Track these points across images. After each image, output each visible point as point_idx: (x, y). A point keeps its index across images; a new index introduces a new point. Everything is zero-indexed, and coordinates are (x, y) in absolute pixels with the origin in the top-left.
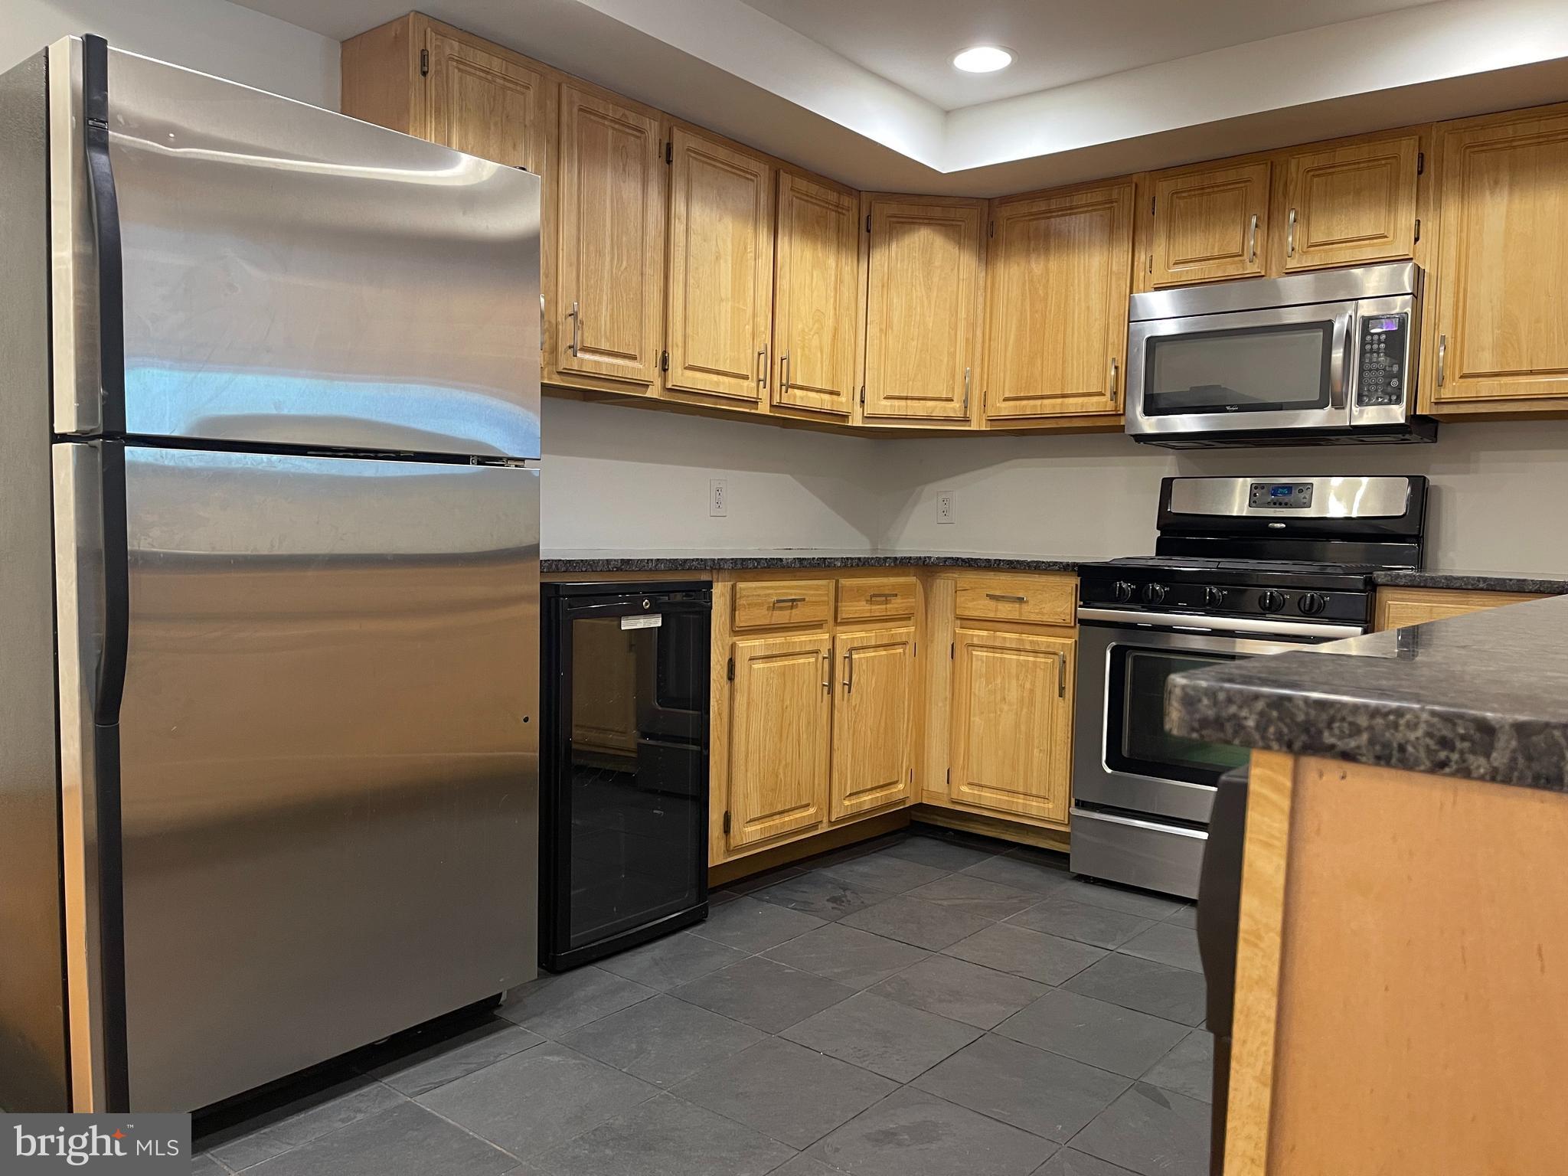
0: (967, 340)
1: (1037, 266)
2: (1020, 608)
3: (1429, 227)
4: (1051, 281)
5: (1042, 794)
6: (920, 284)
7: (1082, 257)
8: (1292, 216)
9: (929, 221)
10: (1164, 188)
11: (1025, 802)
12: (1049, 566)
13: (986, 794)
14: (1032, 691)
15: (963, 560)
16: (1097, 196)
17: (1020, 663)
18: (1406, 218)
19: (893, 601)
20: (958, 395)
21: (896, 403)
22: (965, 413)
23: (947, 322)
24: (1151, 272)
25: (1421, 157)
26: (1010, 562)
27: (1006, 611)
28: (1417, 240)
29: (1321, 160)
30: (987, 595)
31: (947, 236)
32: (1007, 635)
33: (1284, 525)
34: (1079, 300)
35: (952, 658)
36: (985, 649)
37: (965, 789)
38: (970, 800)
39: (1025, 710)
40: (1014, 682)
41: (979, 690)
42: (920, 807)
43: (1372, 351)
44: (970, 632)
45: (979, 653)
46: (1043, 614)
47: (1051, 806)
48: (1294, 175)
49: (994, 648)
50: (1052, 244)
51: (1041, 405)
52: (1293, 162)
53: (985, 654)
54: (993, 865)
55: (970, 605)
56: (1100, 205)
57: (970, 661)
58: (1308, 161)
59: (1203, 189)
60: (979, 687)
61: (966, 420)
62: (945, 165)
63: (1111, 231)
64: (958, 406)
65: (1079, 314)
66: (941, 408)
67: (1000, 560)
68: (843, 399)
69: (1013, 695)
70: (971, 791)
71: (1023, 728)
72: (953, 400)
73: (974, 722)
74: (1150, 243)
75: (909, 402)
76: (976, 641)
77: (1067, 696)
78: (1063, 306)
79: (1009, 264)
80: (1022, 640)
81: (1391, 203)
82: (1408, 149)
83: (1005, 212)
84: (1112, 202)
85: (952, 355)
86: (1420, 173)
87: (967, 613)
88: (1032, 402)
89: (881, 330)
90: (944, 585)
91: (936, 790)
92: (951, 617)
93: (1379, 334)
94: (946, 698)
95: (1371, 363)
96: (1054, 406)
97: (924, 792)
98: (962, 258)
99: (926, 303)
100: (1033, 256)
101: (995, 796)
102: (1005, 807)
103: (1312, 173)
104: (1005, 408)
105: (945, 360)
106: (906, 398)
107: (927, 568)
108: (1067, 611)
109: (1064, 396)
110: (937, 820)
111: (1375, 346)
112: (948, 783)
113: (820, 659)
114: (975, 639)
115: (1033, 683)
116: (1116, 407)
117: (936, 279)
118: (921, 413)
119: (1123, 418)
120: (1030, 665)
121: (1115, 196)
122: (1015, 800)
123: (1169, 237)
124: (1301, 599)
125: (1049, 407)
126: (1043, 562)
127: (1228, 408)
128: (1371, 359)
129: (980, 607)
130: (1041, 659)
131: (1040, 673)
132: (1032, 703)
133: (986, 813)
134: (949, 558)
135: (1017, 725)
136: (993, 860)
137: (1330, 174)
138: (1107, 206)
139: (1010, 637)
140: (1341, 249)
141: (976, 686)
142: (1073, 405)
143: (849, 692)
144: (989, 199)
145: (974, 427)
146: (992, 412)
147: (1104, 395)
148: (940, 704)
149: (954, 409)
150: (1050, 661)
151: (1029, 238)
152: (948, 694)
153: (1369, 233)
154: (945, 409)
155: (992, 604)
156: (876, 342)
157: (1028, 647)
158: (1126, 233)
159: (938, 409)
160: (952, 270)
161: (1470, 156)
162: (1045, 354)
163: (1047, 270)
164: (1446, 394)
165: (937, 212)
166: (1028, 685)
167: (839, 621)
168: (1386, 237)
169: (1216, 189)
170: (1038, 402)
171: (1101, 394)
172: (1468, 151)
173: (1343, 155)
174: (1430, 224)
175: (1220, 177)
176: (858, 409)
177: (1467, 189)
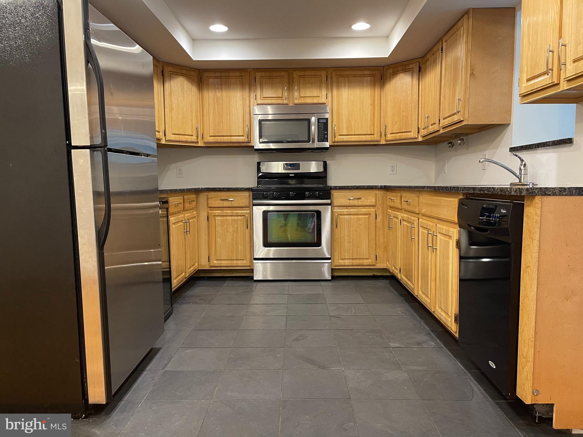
0: (196, 116)
1: (219, 94)
2: (231, 203)
3: (330, 95)
4: (224, 98)
5: (242, 259)
6: (181, 96)
7: (234, 93)
8: (296, 88)
9: (182, 75)
10: (258, 75)
11: (236, 262)
12: (241, 189)
13: (223, 262)
14: (237, 228)
15: (211, 188)
16: (237, 74)
17: (233, 220)
18: (324, 92)
19: (193, 203)
20: (195, 134)
21: (176, 136)
22: (197, 140)
23: (190, 109)
24: (256, 100)
25: (327, 76)
26: (228, 188)
27: (226, 204)
28: (327, 98)
29: (302, 73)
30: (220, 199)
31: (188, 80)
32: (227, 211)
33: (294, 175)
34: (234, 106)
35: (208, 221)
36: (220, 217)
37: (215, 262)
38: (217, 265)
39: (235, 234)
40: (231, 226)
41: (219, 230)
42: (199, 271)
43: (320, 128)
44: (214, 212)
45: (218, 218)
46: (239, 204)
47: (245, 262)
48: (295, 76)
49: (223, 216)
50: (223, 87)
51: (223, 139)
52: (295, 73)
53: (220, 218)
54: (227, 283)
55: (214, 203)
56: (239, 77)
57: (214, 221)
58: (299, 73)
59: (270, 76)
60: (219, 229)
61: (197, 142)
63: (242, 85)
64: (195, 138)
65: (234, 110)
66: (190, 138)
67: (224, 188)
68: (161, 134)
69: (231, 229)
70: (218, 262)
71: (235, 240)
72: (193, 136)
73: (217, 240)
74: (255, 90)
75: (180, 136)
76: (216, 214)
77: (248, 228)
78: (228, 107)
79: (208, 91)
80: (233, 212)
81: (320, 88)
82: (323, 74)
83: (206, 74)
84: (242, 76)
85: (192, 120)
86: (327, 80)
87: (212, 206)
88: (220, 138)
89: (170, 111)
90: (203, 196)
91: (205, 265)
92: (206, 207)
93: (322, 123)
94: (206, 234)
95: (320, 131)
96: (228, 139)
97: (199, 266)
98: (192, 88)
99: (183, 102)
100: (217, 91)
101: (226, 262)
102: (230, 265)
103: (299, 77)
104: (211, 139)
105: (190, 122)
106: (179, 134)
107: (197, 191)
108: (247, 203)
109: (231, 136)
110: (200, 275)
111: (321, 127)
112: (209, 261)
113: (183, 223)
114: (216, 213)
115: (237, 226)
116: (248, 140)
117: (185, 95)
118: (184, 140)
119: (250, 143)
120: (236, 220)
121: (243, 74)
122: (233, 262)
123: (261, 90)
124: (315, 194)
125: (226, 139)
126: (239, 188)
127: (284, 142)
128: (320, 130)
129: (218, 203)
130: (239, 218)
131: (239, 222)
132: (237, 231)
133: (223, 268)
134: (206, 188)
135: (233, 239)
137: (304, 77)
138: (241, 77)
139: (229, 212)
140: (308, 99)
141: (217, 228)
142: (234, 139)
143: (189, 234)
144: (199, 69)
145: (199, 145)
146: (206, 140)
147: (244, 136)
148: (204, 236)
149: (194, 138)
150: (242, 218)
151: (215, 84)
153: (315, 95)
154: (191, 139)
155: (222, 202)
156: (168, 115)
157: (235, 214)
158: (247, 86)
159: (189, 139)
160: (190, 92)
161: (338, 78)
162: (224, 122)
163: (222, 96)
164: (336, 140)
165: (184, 72)
166: (236, 226)
167: (185, 210)
168: (319, 97)
169: (274, 77)
170: (222, 138)
171: (243, 136)
172: (338, 76)
173: (307, 73)
174: (329, 94)
175: (275, 74)
176: (164, 138)
177: (338, 87)
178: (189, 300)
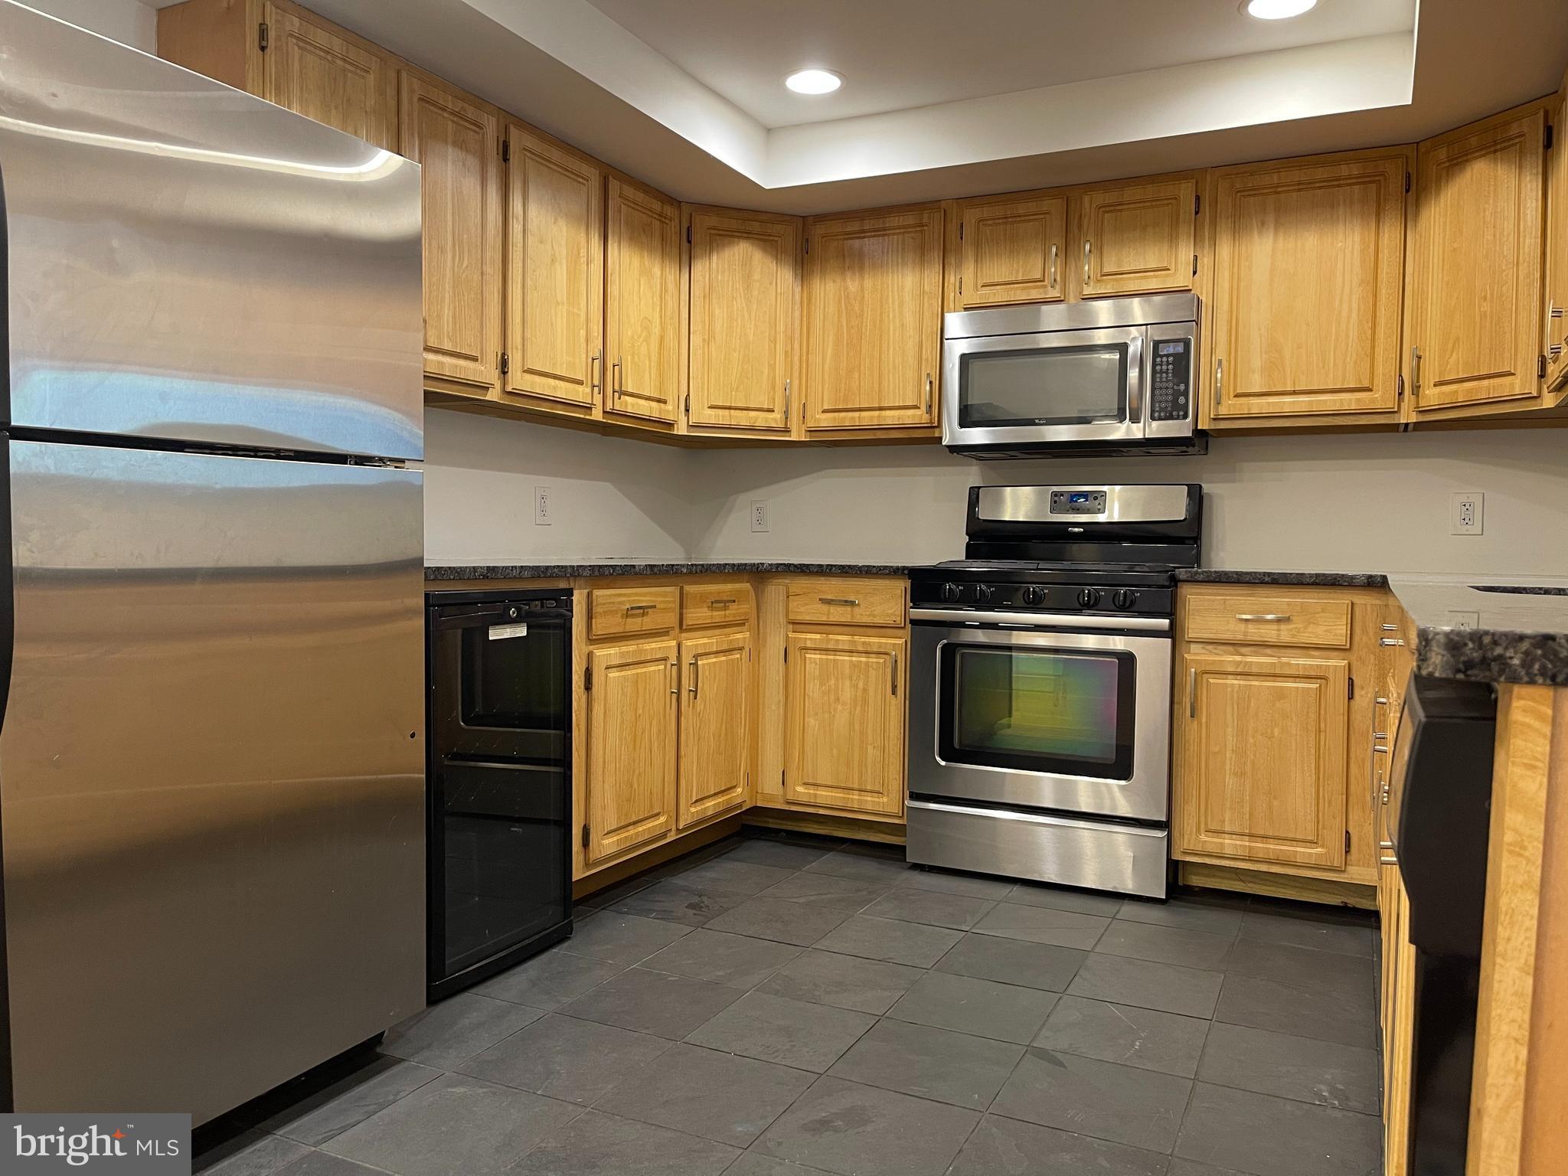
0: (786, 352)
1: (852, 284)
2: (852, 611)
3: (1205, 261)
4: (866, 295)
5: (876, 789)
6: (741, 297)
7: (896, 276)
8: (1087, 247)
9: (747, 235)
10: (971, 216)
11: (860, 798)
12: (880, 570)
13: (822, 792)
14: (865, 690)
15: (795, 566)
16: (910, 219)
17: (854, 665)
18: (1185, 253)
19: (731, 607)
20: (779, 406)
21: (720, 412)
22: (786, 424)
23: (767, 335)
24: (960, 293)
25: (1198, 198)
26: (842, 567)
27: (838, 614)
28: (1195, 273)
29: (1111, 197)
30: (820, 599)
31: (765, 250)
32: (840, 637)
33: (1082, 530)
34: (894, 317)
35: (786, 661)
36: (818, 652)
37: (800, 789)
38: (805, 799)
39: (858, 709)
40: (847, 683)
41: (813, 692)
42: (755, 811)
43: (1161, 372)
44: (803, 636)
45: (813, 656)
46: (874, 616)
47: (885, 800)
48: (1088, 210)
49: (827, 650)
50: (867, 264)
51: (859, 417)
52: (1086, 199)
53: (818, 656)
54: (831, 861)
55: (802, 609)
56: (913, 227)
57: (803, 662)
58: (1100, 198)
59: (1006, 218)
60: (814, 689)
61: (786, 431)
62: (769, 180)
63: (921, 253)
64: (779, 416)
65: (894, 330)
66: (763, 418)
67: (832, 565)
68: (669, 407)
69: (847, 694)
70: (806, 791)
71: (857, 727)
72: (774, 411)
73: (808, 723)
74: (959, 265)
75: (732, 411)
76: (809, 644)
77: (899, 693)
78: (878, 322)
79: (825, 280)
80: (855, 641)
81: (1173, 239)
82: (1186, 191)
83: (820, 230)
84: (923, 226)
85: (772, 367)
86: (1197, 213)
87: (799, 618)
88: (850, 414)
89: (704, 340)
90: (775, 590)
91: (771, 792)
92: (783, 620)
93: (1168, 356)
94: (779, 701)
95: (1161, 382)
96: (872, 418)
97: (759, 796)
98: (779, 269)
99: (746, 315)
100: (849, 274)
101: (830, 794)
102: (840, 804)
103: (1104, 209)
104: (825, 420)
105: (766, 372)
106: (730, 408)
107: (758, 574)
108: (897, 613)
109: (881, 409)
110: (768, 822)
111: (1164, 367)
112: (783, 784)
113: (669, 666)
114: (808, 642)
115: (866, 683)
116: (931, 420)
117: (755, 293)
118: (744, 423)
119: (937, 430)
120: (863, 666)
121: (925, 220)
122: (851, 796)
123: (976, 261)
124: (1114, 596)
125: (867, 419)
126: (874, 566)
127: (1037, 421)
128: (1161, 378)
129: (811, 611)
130: (873, 660)
131: (872, 673)
132: (865, 702)
133: (821, 812)
134: (782, 564)
135: (851, 724)
136: (829, 856)
137: (1119, 210)
138: (918, 229)
139: (843, 639)
140: (1130, 279)
141: (810, 686)
142: (891, 418)
143: (695, 698)
144: (803, 217)
145: (794, 437)
146: (811, 424)
147: (919, 408)
148: (773, 707)
149: (775, 419)
150: (882, 661)
151: (844, 256)
152: (782, 698)
153: (1153, 265)
154: (766, 420)
155: (825, 608)
156: (700, 352)
157: (860, 648)
158: (936, 256)
159: (761, 420)
160: (771, 284)
161: (1240, 199)
162: (862, 367)
163: (862, 288)
164: (1224, 411)
165: (756, 227)
166: (861, 685)
167: (684, 627)
168: (1169, 269)
169: (1018, 219)
170: (857, 414)
171: (916, 407)
172: (1239, 194)
173: (1130, 193)
174: (1206, 260)
175: (1022, 209)
176: (683, 419)
177: (1238, 229)
178: (661, 901)
